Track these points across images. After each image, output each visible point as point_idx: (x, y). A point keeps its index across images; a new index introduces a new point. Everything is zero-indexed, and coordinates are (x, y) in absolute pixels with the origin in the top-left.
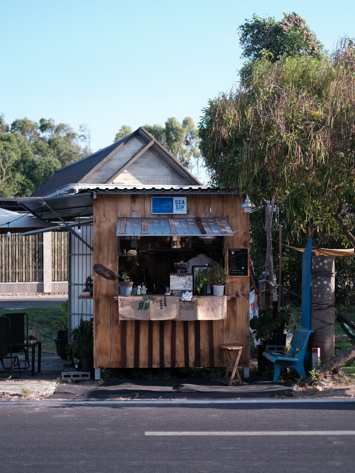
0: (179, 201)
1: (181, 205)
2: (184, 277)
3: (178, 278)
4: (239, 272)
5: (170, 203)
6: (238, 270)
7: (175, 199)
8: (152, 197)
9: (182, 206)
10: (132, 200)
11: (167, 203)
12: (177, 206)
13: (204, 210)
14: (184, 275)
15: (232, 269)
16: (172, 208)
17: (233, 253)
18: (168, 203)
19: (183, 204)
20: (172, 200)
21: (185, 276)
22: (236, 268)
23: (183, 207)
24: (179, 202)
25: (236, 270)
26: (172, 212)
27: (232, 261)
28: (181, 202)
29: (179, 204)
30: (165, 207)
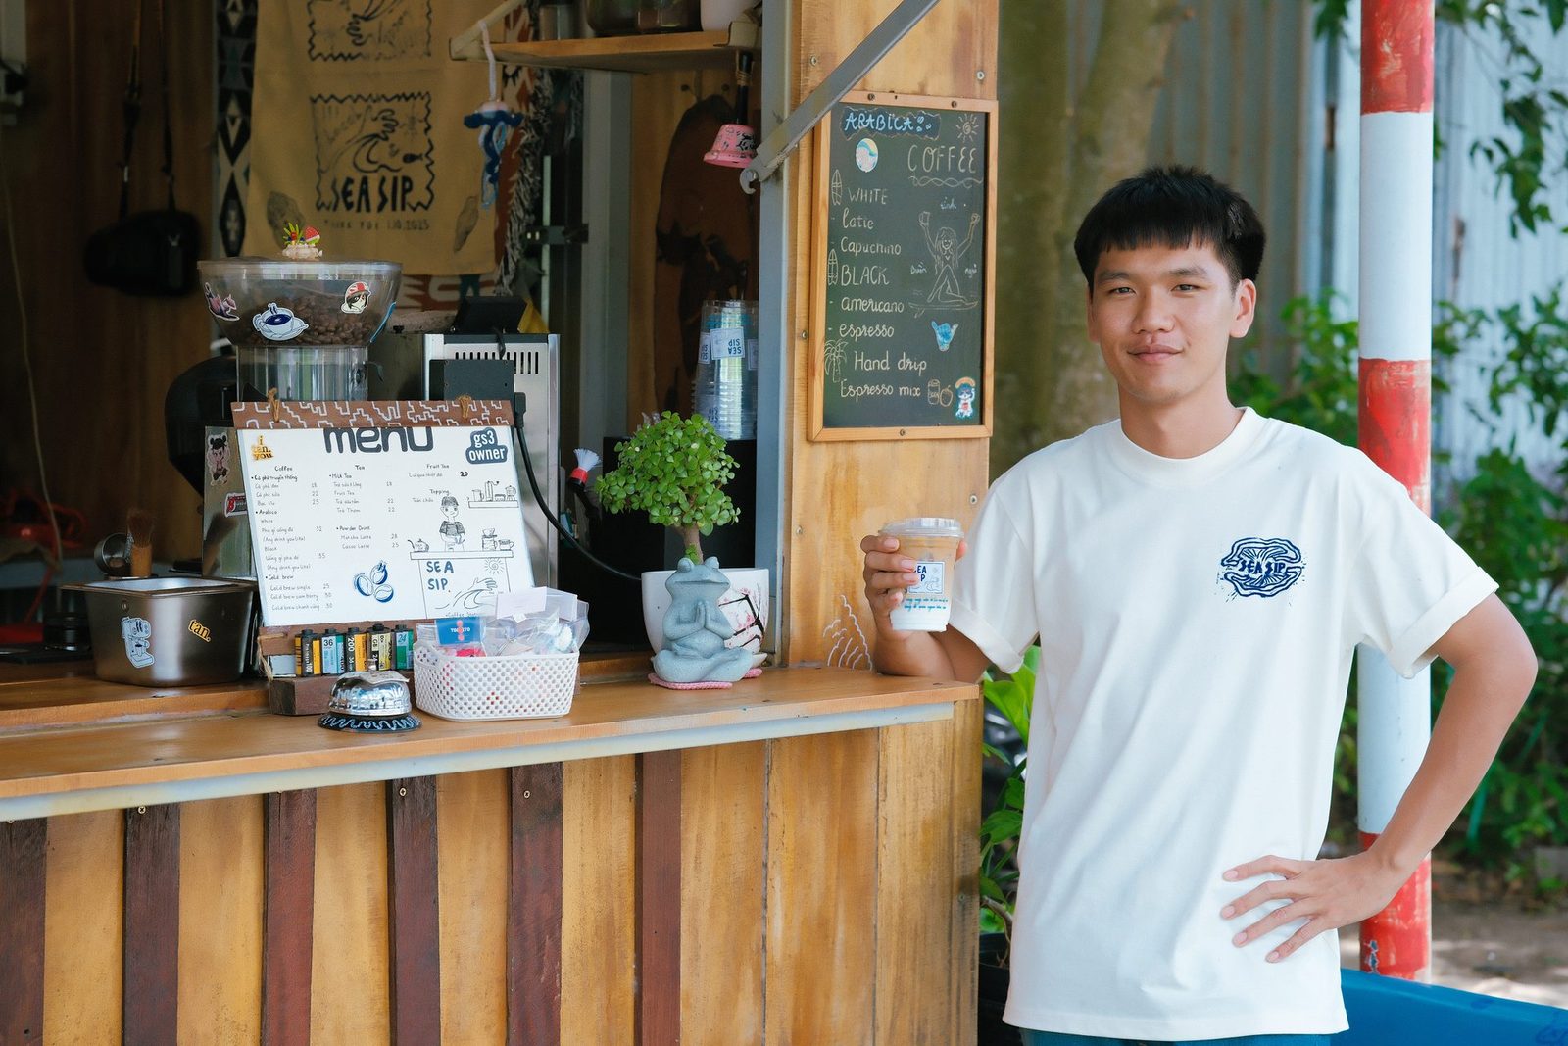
2: (408, 443)
3: (347, 459)
4: (911, 378)
6: (906, 363)
14: (404, 429)
15: (854, 346)
17: (867, 156)
21: (420, 435)
22: (886, 332)
25: (883, 365)
27: (854, 248)
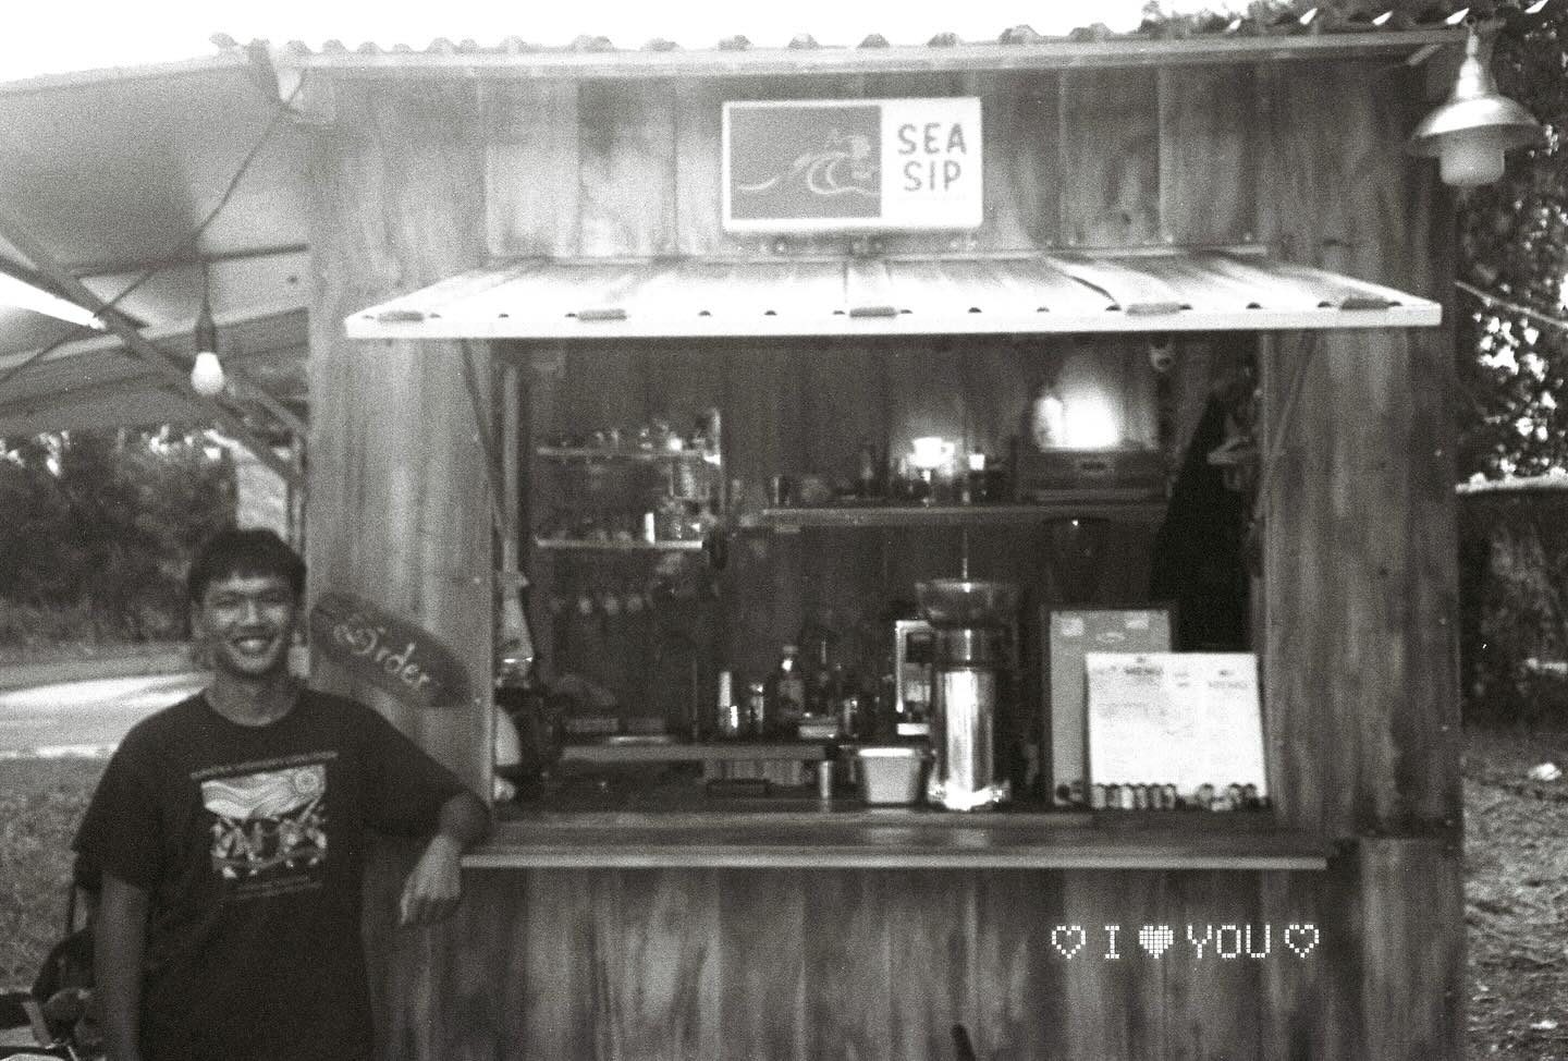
0: (928, 127)
1: (939, 159)
5: (860, 146)
7: (895, 112)
8: (727, 107)
9: (946, 164)
10: (587, 132)
11: (833, 147)
12: (913, 170)
13: (1112, 194)
16: (874, 182)
18: (847, 147)
19: (956, 150)
20: (870, 123)
23: (952, 171)
24: (928, 139)
26: (873, 208)
28: (942, 136)
29: (929, 151)
30: (820, 181)
